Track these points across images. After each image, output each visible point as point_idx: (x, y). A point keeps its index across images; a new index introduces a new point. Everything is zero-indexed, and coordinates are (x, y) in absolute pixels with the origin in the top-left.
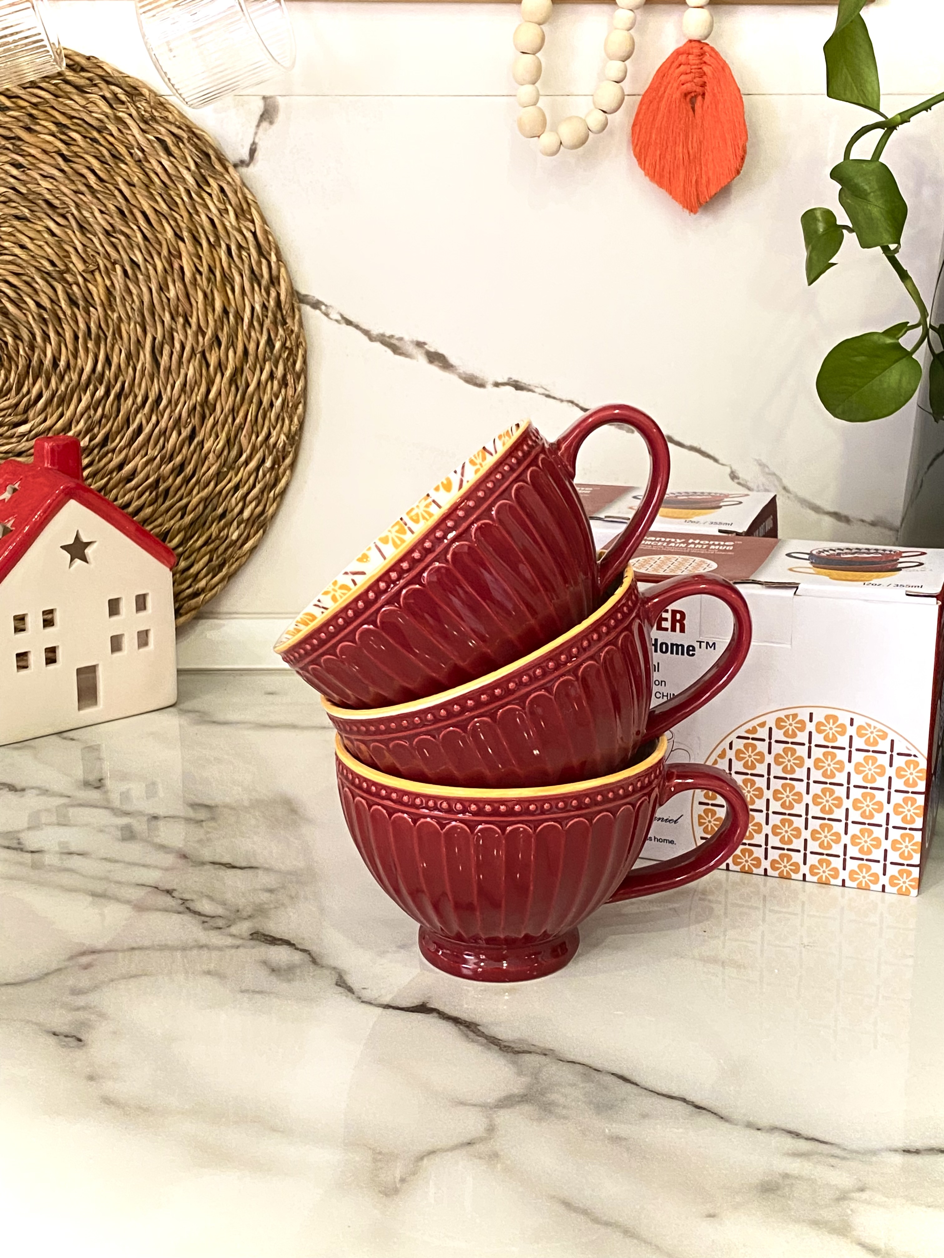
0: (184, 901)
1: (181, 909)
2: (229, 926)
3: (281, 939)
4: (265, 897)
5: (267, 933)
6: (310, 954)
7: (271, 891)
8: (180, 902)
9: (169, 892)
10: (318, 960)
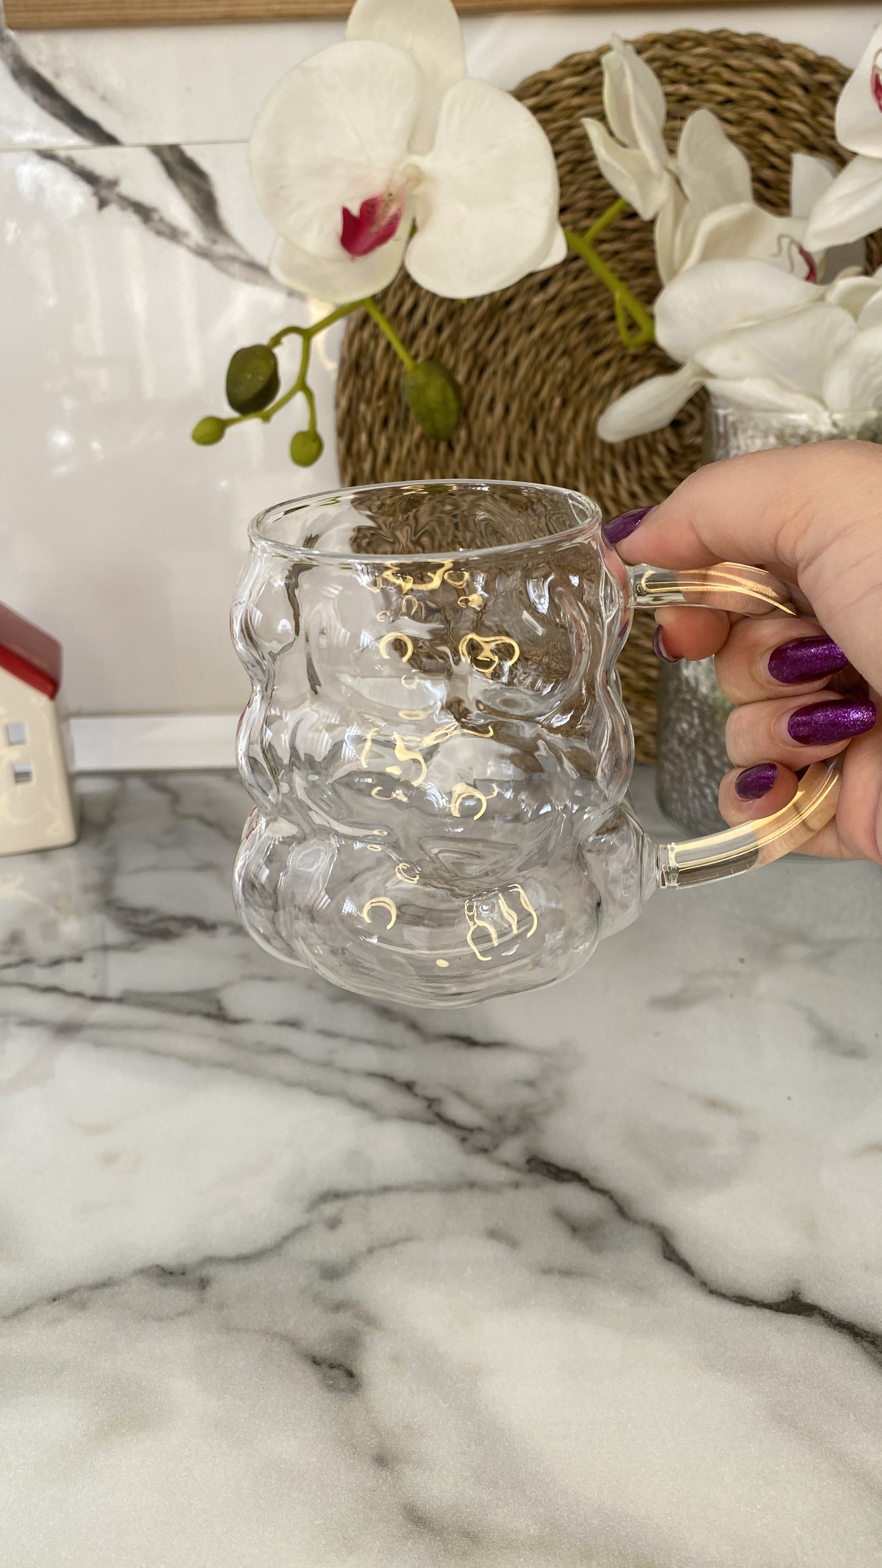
0: (431, 1102)
1: (429, 1115)
2: (496, 1147)
3: (567, 1171)
4: (525, 1095)
5: (546, 1159)
6: (612, 1198)
7: (531, 1083)
8: (425, 1104)
9: (409, 1087)
10: (626, 1210)
